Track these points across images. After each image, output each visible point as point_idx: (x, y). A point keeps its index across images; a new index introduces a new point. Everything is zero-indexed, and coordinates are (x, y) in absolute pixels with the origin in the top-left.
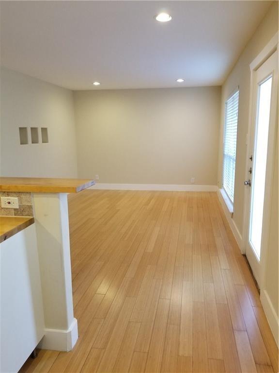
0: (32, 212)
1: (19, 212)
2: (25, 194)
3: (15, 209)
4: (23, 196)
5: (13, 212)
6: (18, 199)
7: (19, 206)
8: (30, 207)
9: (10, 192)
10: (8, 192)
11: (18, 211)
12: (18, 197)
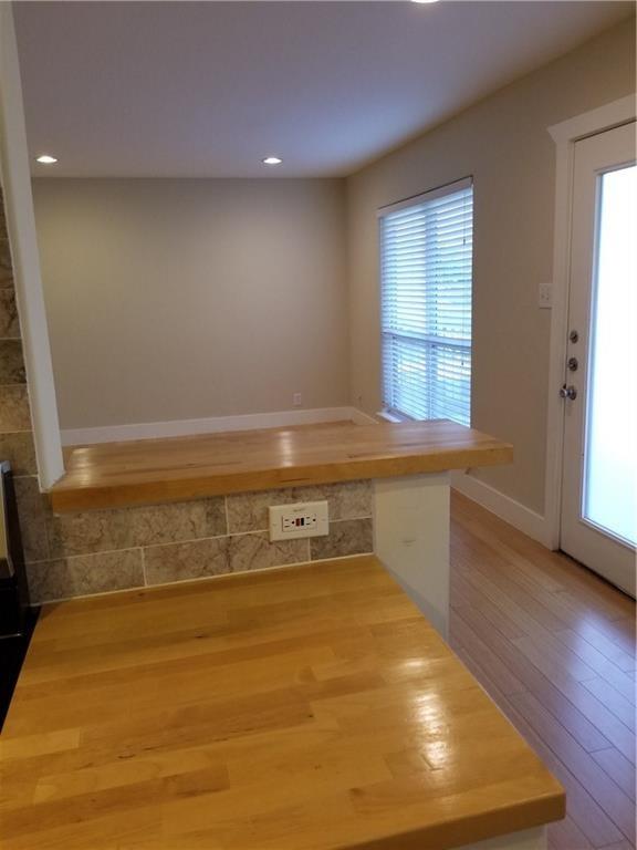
0: (371, 538)
1: (328, 547)
2: (349, 487)
3: (315, 540)
4: (345, 494)
5: (309, 547)
6: (329, 504)
7: (331, 525)
8: (366, 525)
9: (301, 488)
10: (294, 489)
11: (324, 544)
12: (326, 498)
